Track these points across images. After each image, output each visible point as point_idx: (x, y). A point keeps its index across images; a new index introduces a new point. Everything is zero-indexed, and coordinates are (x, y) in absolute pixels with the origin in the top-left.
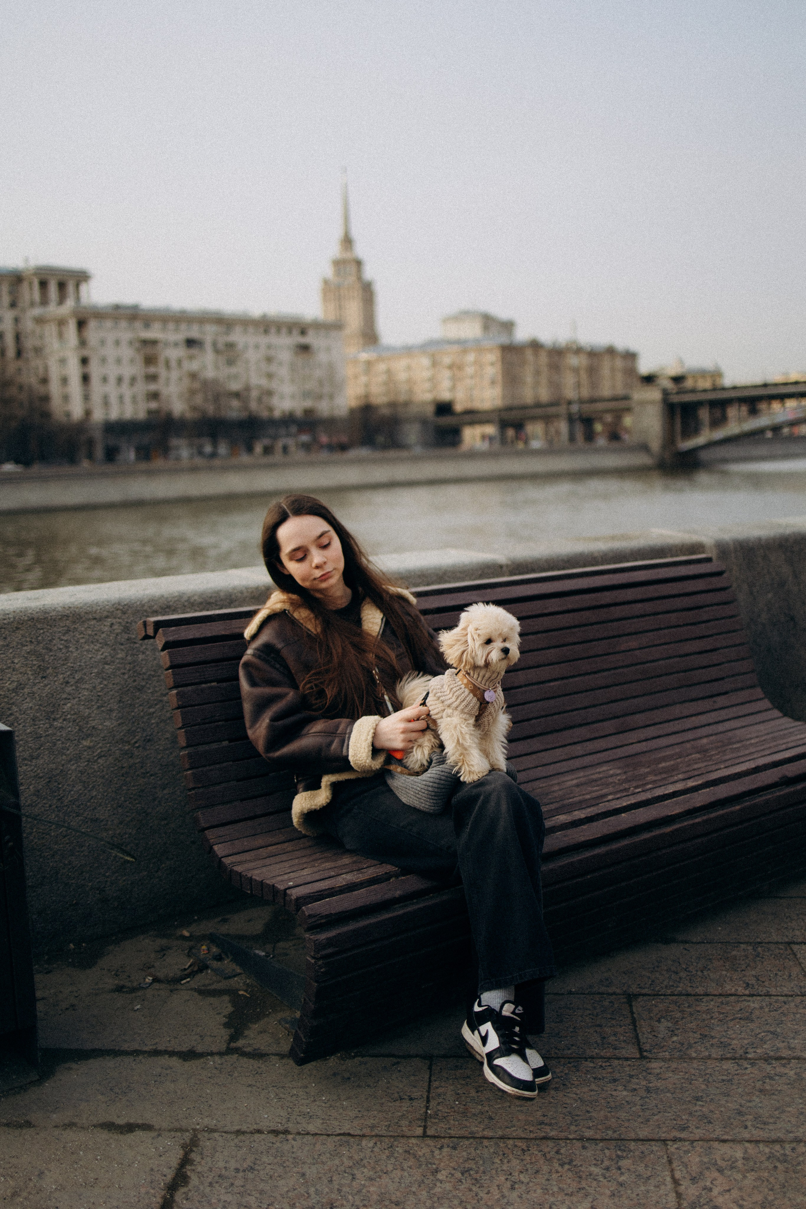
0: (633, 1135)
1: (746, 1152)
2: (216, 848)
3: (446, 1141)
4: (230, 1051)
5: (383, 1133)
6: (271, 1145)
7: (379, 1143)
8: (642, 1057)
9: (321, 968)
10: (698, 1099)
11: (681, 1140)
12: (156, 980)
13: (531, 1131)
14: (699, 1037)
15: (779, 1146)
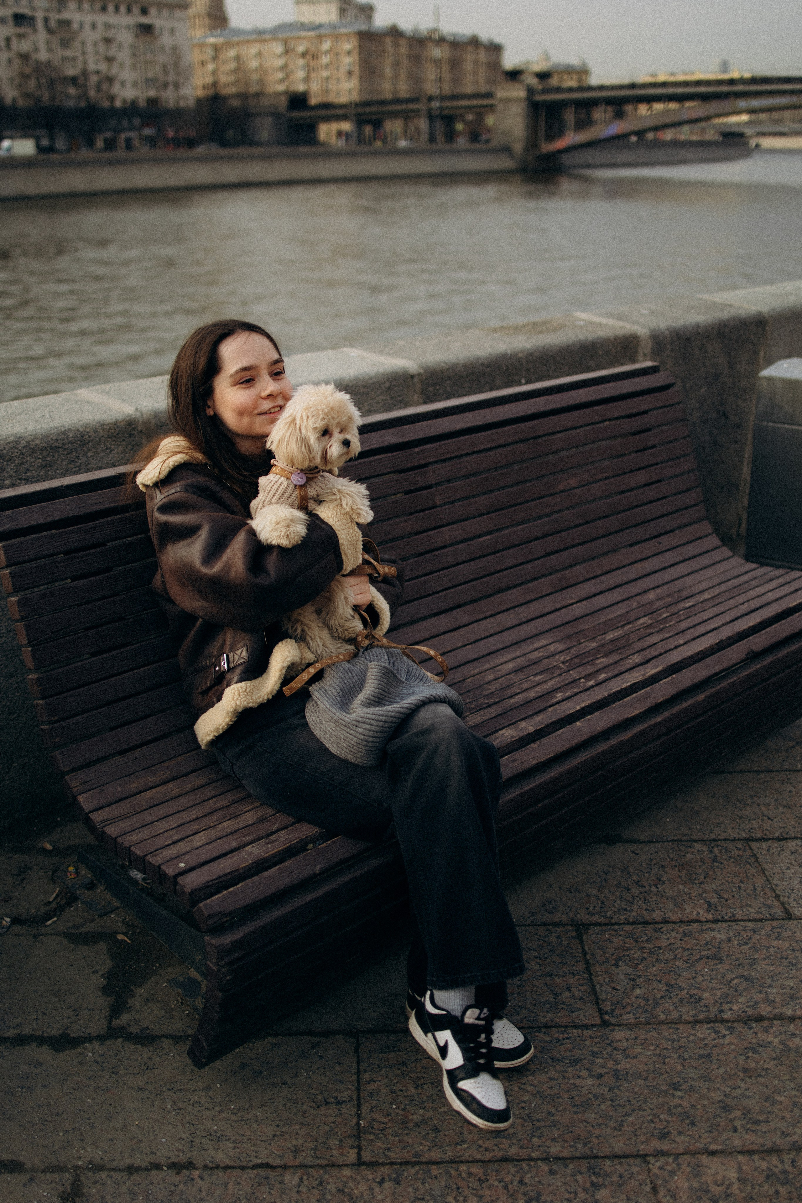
0: (607, 1151)
1: (740, 1170)
2: (81, 798)
3: (385, 1170)
4: (112, 1033)
5: (309, 1161)
6: (172, 1188)
7: (305, 1178)
8: (605, 1024)
9: (226, 976)
10: (676, 1087)
11: (663, 1153)
12: (16, 921)
13: (486, 1149)
14: (665, 988)
15: (776, 1157)
